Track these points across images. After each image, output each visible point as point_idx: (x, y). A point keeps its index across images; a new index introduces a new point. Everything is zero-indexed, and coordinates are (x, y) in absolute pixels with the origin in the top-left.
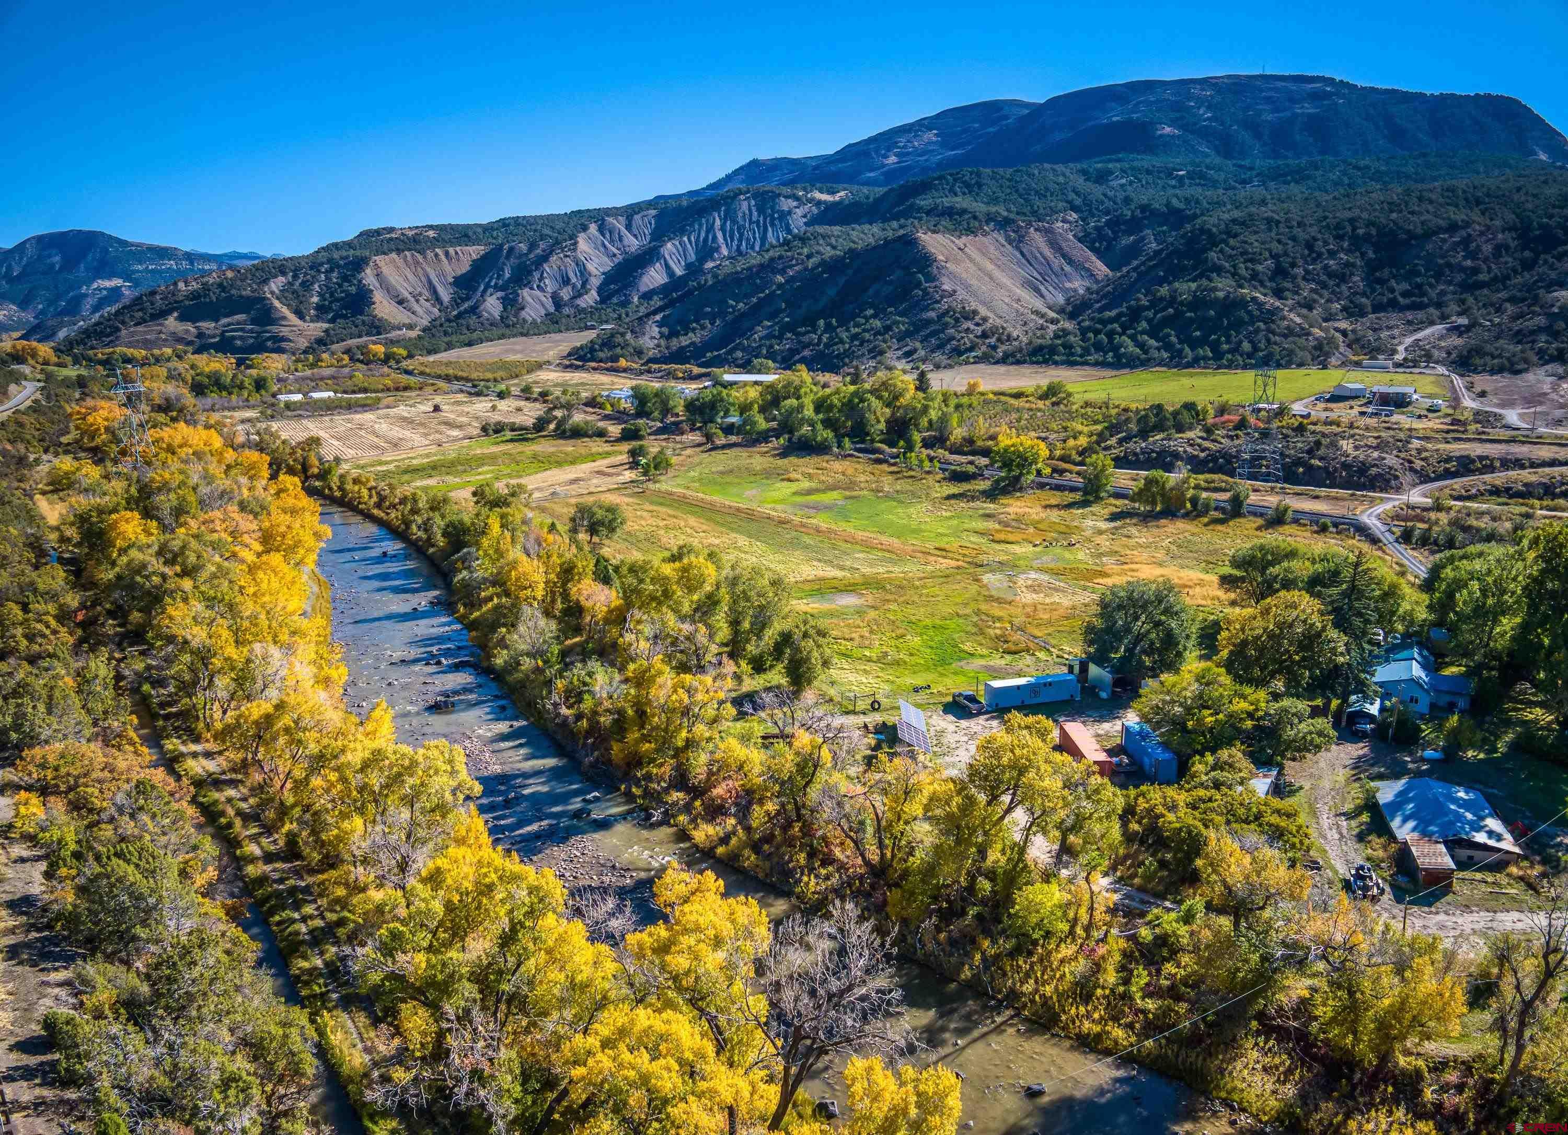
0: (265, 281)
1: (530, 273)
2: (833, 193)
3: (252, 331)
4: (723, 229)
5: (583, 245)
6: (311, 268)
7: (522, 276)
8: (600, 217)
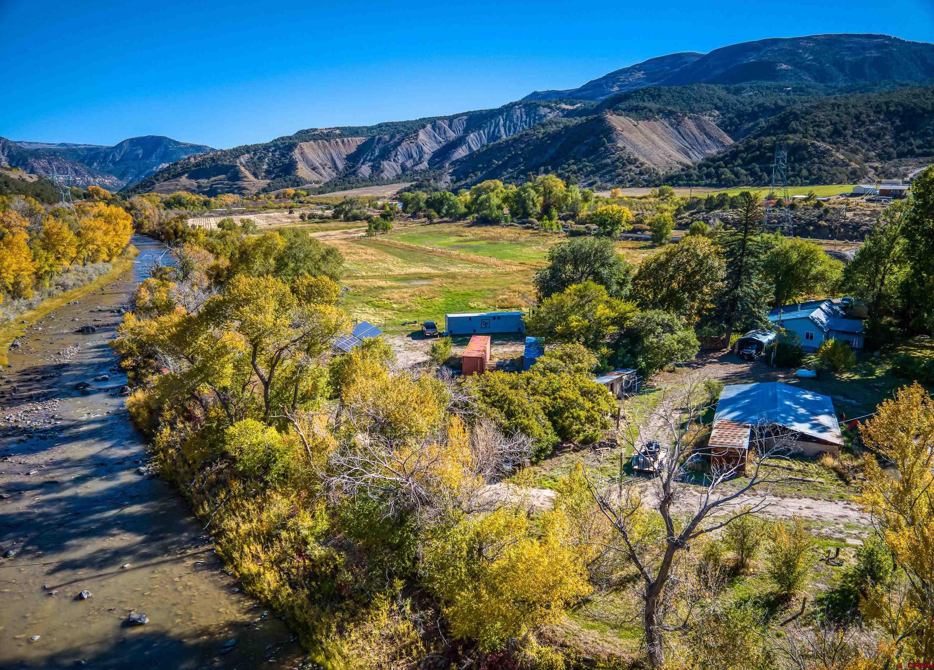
0: (238, 157)
1: (390, 152)
2: (574, 105)
3: (227, 184)
4: (504, 125)
5: (422, 136)
6: (264, 149)
7: (385, 154)
8: (433, 121)
